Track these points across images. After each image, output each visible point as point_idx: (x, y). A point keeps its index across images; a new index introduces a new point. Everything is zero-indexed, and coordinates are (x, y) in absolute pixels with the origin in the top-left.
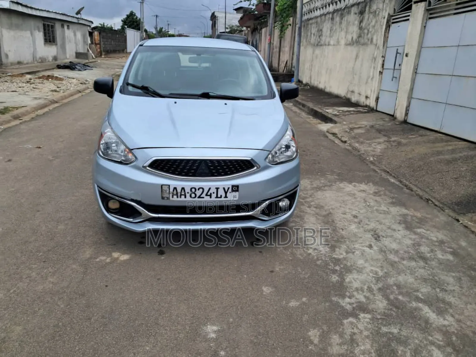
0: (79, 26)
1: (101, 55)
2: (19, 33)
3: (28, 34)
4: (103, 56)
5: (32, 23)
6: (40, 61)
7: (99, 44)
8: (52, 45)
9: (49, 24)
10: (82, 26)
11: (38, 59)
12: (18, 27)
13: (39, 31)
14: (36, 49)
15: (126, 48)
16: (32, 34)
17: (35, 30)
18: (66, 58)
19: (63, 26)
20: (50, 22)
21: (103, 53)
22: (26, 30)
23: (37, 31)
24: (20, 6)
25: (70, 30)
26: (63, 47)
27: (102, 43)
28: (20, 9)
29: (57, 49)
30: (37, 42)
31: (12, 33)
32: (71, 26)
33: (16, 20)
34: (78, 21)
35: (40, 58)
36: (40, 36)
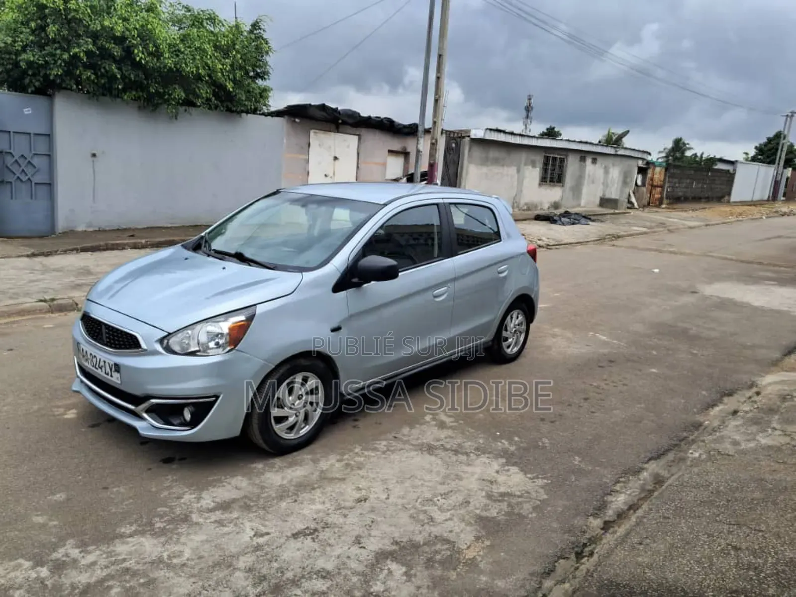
0: (618, 159)
1: (661, 203)
2: (496, 169)
3: (512, 170)
4: (664, 206)
5: (523, 156)
6: (525, 208)
7: (662, 187)
8: (554, 186)
9: (556, 156)
10: (624, 159)
11: (521, 206)
12: (496, 162)
13: (534, 166)
14: (521, 191)
15: (729, 194)
16: (518, 171)
17: (526, 164)
18: (579, 205)
19: (583, 159)
20: (558, 154)
21: (665, 201)
22: (509, 166)
23: (530, 167)
24: (502, 134)
25: (598, 165)
26: (577, 190)
27: (667, 185)
28: (501, 138)
29: (563, 192)
30: (526, 182)
31: (485, 170)
32: (600, 160)
33: (494, 153)
34: (616, 151)
35: (526, 204)
36: (533, 174)
